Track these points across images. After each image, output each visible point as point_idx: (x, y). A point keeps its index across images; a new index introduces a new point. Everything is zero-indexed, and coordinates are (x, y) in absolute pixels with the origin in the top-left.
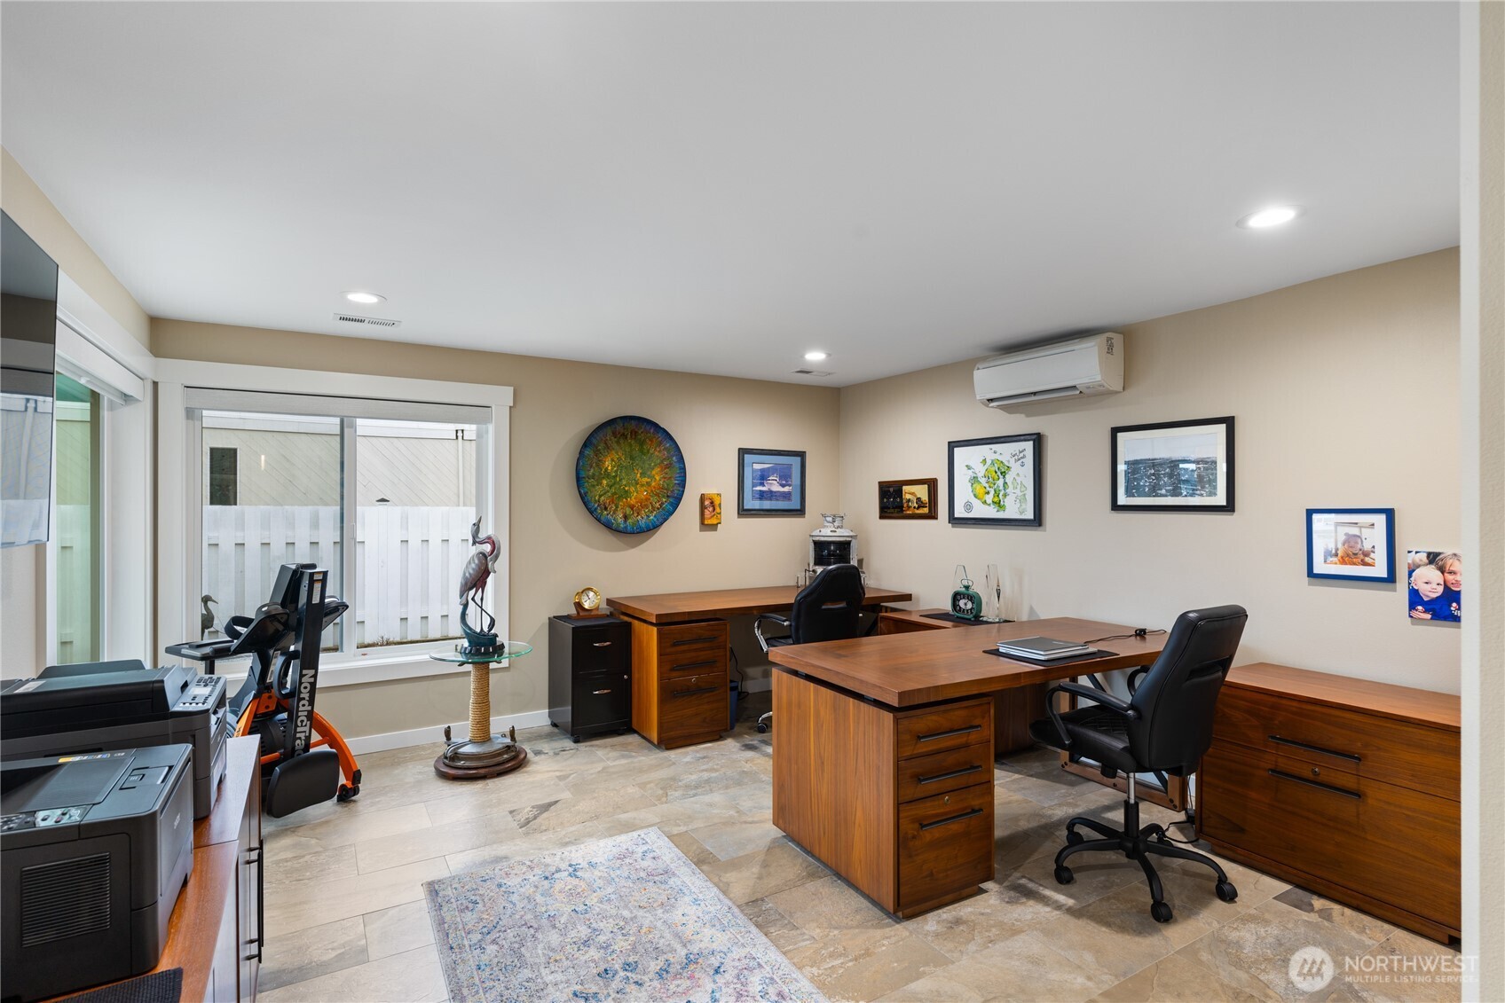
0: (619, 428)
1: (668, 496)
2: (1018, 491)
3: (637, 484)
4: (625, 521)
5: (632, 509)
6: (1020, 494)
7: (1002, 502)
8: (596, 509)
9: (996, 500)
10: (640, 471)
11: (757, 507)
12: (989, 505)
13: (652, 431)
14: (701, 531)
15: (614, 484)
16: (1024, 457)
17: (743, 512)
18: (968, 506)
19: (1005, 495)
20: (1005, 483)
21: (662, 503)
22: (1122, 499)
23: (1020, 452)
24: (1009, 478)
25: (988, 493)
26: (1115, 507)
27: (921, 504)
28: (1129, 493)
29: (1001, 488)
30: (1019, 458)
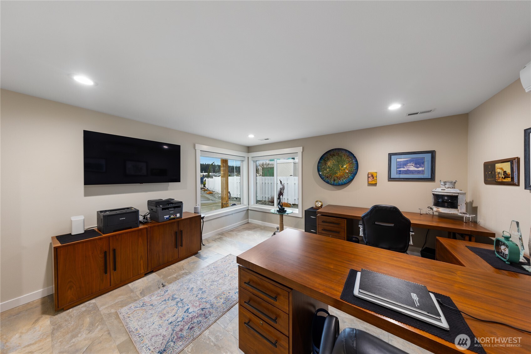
0: (332, 153)
1: (351, 174)
3: (340, 170)
4: (334, 182)
5: (337, 178)
8: (324, 178)
10: (341, 166)
11: (398, 177)
13: (344, 152)
14: (368, 186)
15: (332, 170)
17: (390, 179)
21: (349, 176)
27: (506, 175)
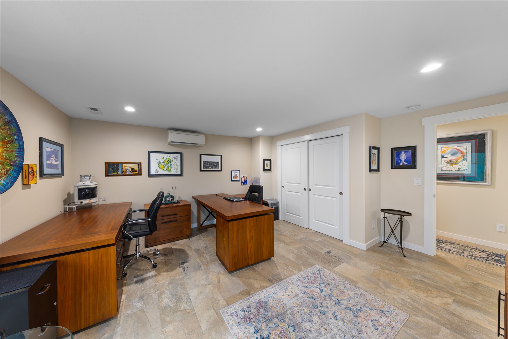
2: (175, 167)
6: (176, 168)
7: (170, 170)
9: (168, 169)
12: (165, 170)
16: (177, 158)
18: (157, 171)
19: (171, 168)
20: (171, 165)
22: (202, 169)
23: (176, 157)
24: (172, 163)
25: (165, 167)
26: (201, 171)
27: (133, 170)
28: (204, 168)
29: (170, 166)
30: (176, 158)
